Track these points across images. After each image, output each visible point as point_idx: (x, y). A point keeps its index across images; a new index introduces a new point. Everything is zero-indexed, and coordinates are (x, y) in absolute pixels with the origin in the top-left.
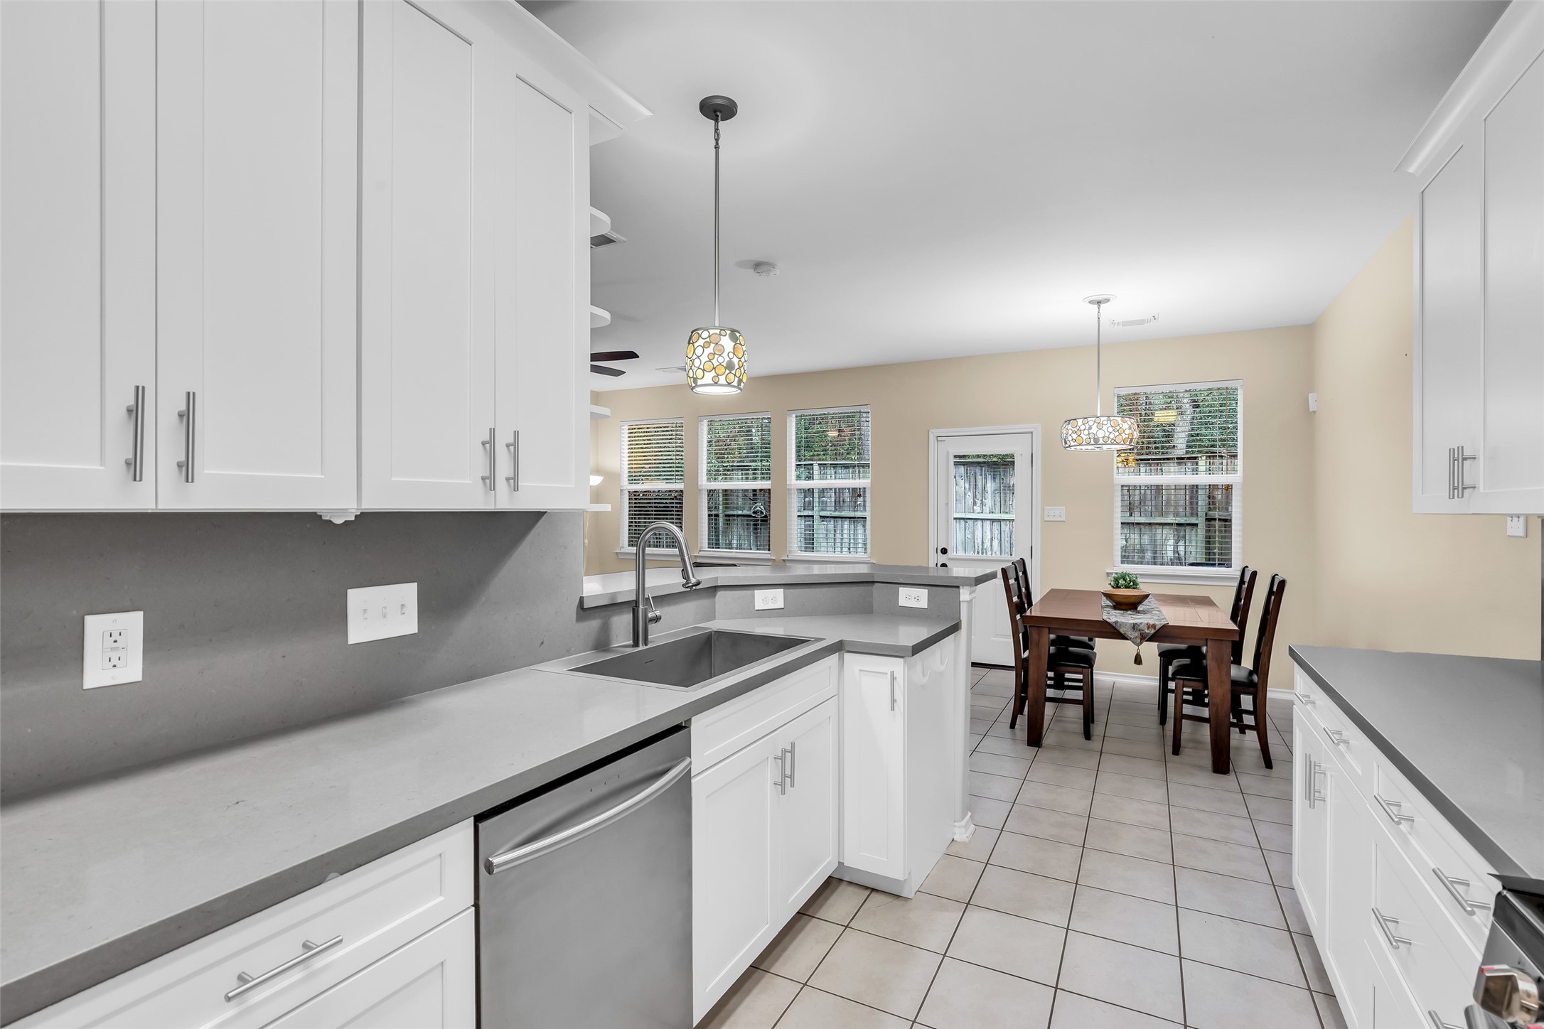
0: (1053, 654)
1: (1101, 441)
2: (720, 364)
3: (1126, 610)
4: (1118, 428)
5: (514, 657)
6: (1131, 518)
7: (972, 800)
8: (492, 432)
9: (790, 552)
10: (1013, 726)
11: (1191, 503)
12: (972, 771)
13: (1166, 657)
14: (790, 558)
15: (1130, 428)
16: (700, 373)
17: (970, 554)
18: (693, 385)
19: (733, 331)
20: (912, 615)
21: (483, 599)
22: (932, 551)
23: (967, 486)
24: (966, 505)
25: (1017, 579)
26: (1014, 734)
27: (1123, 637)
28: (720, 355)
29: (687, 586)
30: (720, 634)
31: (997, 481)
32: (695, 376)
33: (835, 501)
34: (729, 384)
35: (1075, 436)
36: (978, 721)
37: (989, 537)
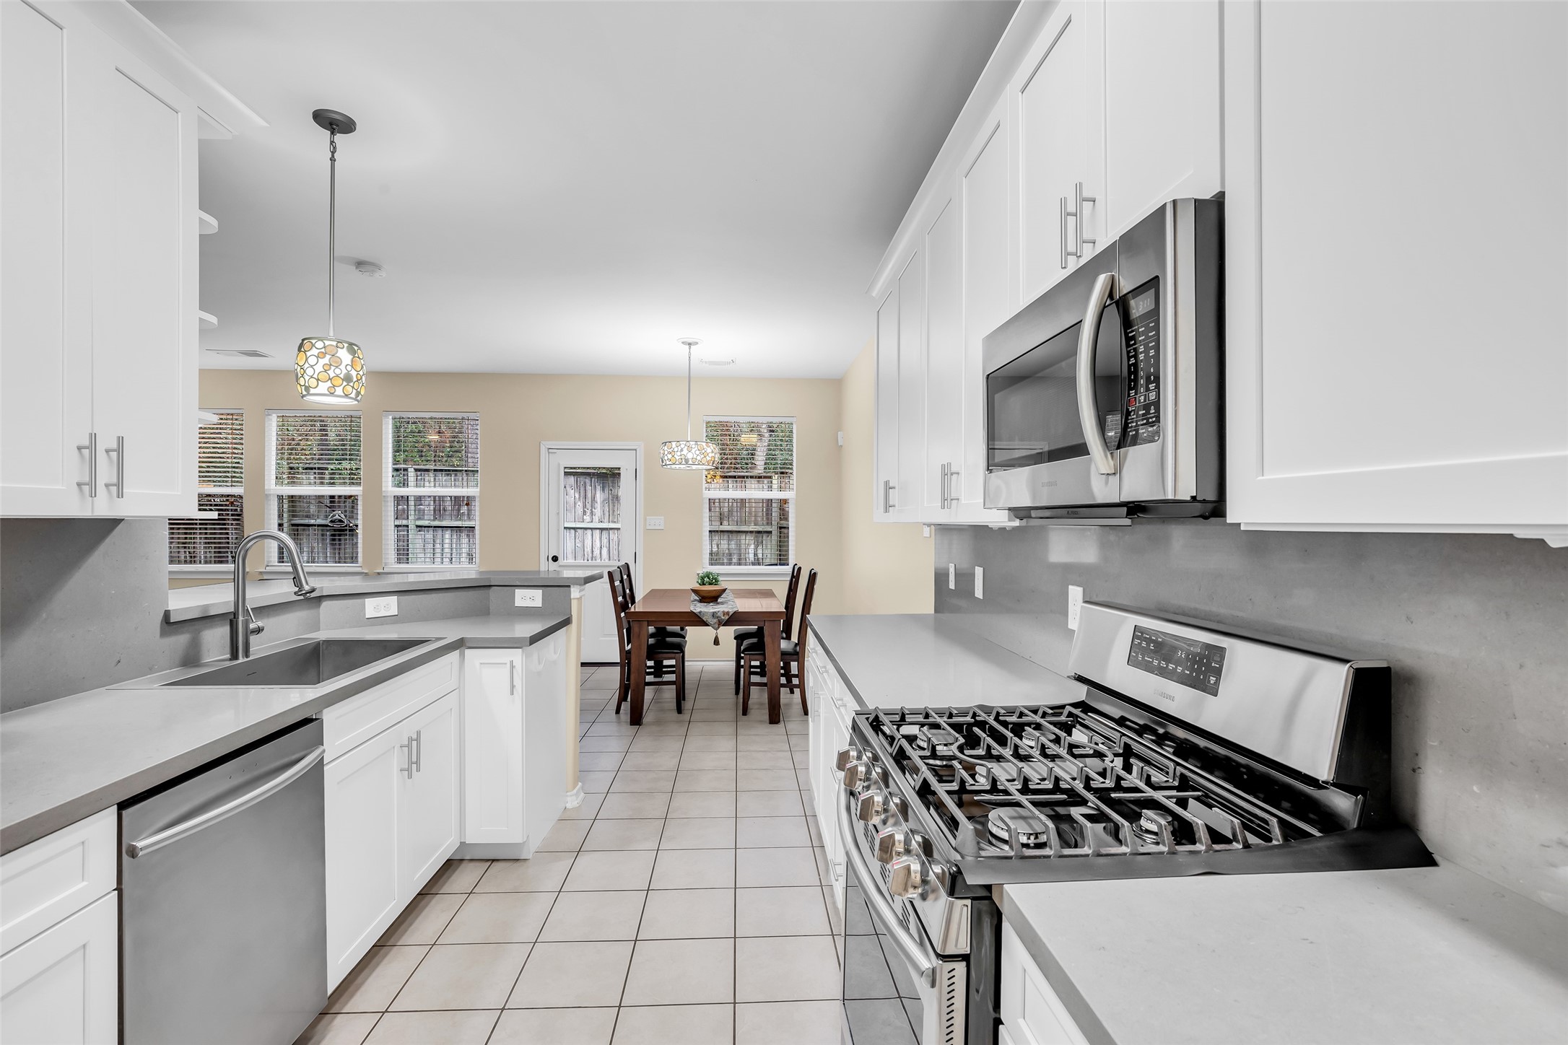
0: (651, 645)
1: (690, 462)
2: (337, 376)
3: (709, 603)
4: (703, 451)
5: (84, 678)
6: (721, 526)
7: (582, 773)
8: (93, 437)
9: (386, 564)
10: (618, 712)
11: (767, 514)
12: (582, 753)
13: (740, 638)
14: (386, 570)
15: (713, 452)
16: (313, 383)
17: (580, 561)
18: (304, 393)
19: (351, 344)
20: (528, 613)
21: (44, 615)
22: (543, 559)
23: (577, 496)
24: (577, 514)
25: (622, 581)
26: (619, 718)
27: (705, 624)
28: (337, 367)
29: (300, 593)
30: (329, 643)
31: (606, 491)
32: (307, 384)
33: (435, 510)
34: (346, 395)
35: (670, 456)
36: (588, 713)
37: (598, 545)
